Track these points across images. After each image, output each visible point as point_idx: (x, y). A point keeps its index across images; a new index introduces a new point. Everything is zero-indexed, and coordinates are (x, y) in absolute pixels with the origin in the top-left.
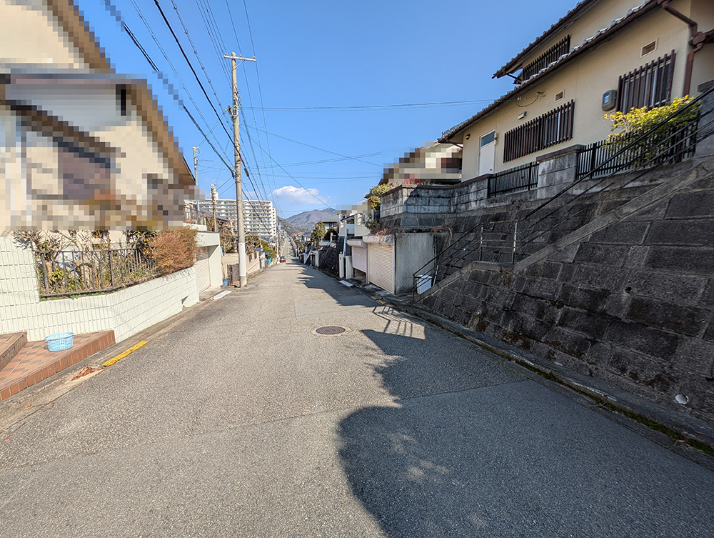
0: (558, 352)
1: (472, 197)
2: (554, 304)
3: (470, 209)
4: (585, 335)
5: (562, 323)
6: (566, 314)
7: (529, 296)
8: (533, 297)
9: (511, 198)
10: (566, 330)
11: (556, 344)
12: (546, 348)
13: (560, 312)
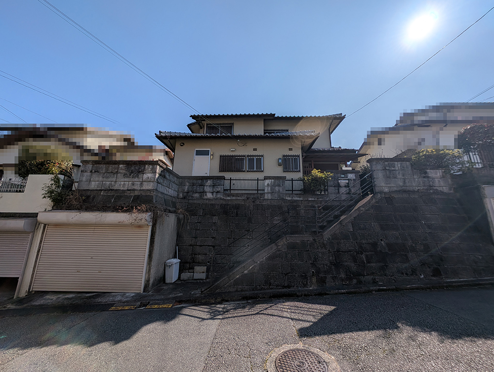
0: (376, 277)
1: (207, 189)
2: (358, 253)
3: (205, 197)
4: (382, 264)
5: (369, 262)
6: (367, 256)
7: (342, 252)
8: (345, 252)
9: (246, 196)
10: (372, 264)
11: (373, 274)
12: (370, 278)
13: (363, 256)
